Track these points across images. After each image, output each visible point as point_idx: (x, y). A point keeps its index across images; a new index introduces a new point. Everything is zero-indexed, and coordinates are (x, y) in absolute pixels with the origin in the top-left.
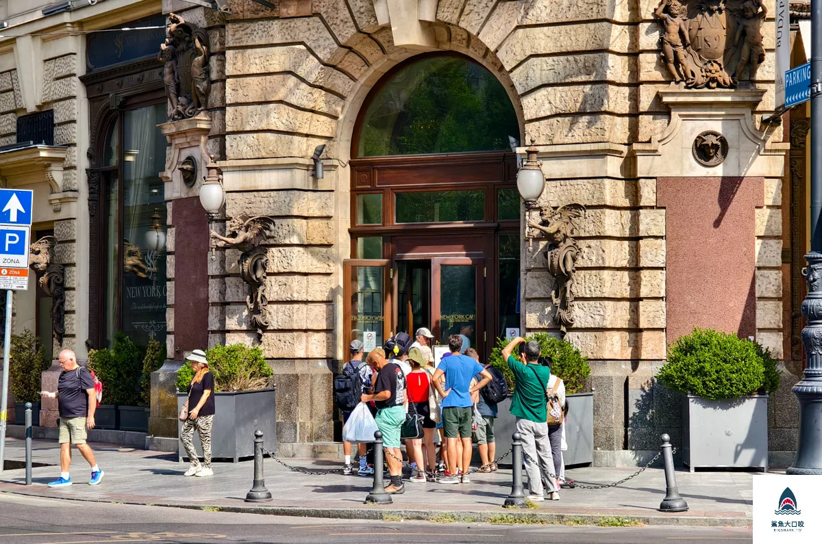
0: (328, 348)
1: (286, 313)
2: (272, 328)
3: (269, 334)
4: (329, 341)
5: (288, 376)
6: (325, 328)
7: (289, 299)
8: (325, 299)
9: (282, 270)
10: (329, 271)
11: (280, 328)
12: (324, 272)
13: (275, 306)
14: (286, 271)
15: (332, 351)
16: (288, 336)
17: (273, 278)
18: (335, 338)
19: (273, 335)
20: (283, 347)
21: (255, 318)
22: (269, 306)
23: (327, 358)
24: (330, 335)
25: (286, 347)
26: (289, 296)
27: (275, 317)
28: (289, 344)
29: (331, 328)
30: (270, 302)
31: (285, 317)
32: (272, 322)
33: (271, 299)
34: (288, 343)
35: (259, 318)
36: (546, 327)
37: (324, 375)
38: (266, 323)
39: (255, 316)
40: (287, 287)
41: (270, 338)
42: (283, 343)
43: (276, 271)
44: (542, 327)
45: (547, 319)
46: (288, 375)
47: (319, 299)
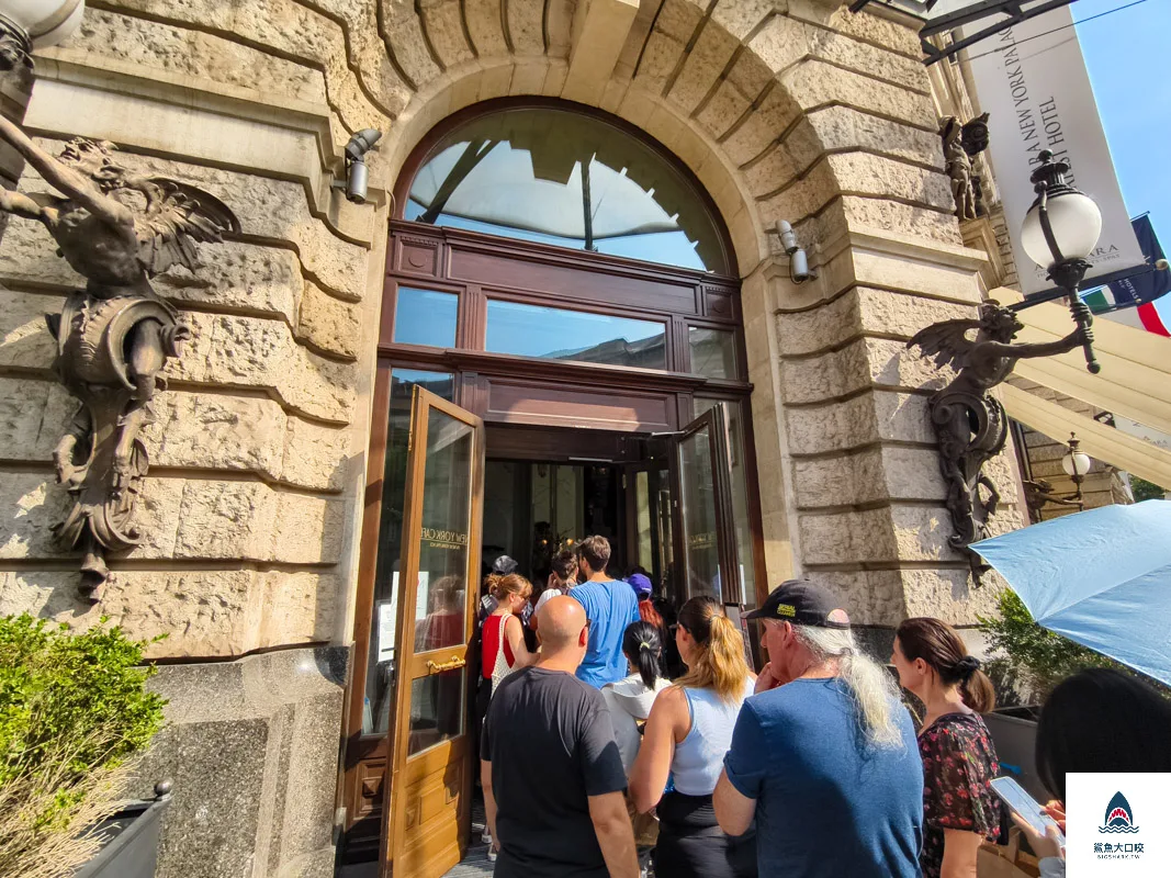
0: (319, 615)
1: (223, 507)
2: (151, 554)
3: (136, 576)
4: (324, 595)
5: (218, 730)
6: (317, 560)
7: (241, 466)
8: (324, 484)
9: (226, 378)
10: (340, 417)
11: (188, 554)
12: (329, 417)
13: (177, 484)
14: (239, 380)
15: (329, 623)
16: (220, 582)
17: (183, 399)
18: (341, 587)
19: (156, 578)
20: (193, 618)
21: (85, 515)
22: (151, 481)
23: (315, 644)
24: (329, 580)
25: (206, 620)
26: (244, 454)
27: (172, 521)
28: (219, 609)
29: (333, 560)
30: (155, 471)
31: (215, 518)
32: (155, 533)
33: (164, 461)
34: (215, 604)
35: (103, 517)
36: (934, 558)
37: (318, 700)
38: (133, 535)
39: (88, 508)
40: (240, 427)
41: (137, 588)
42: (191, 609)
43: (199, 378)
44: (928, 559)
45: (937, 543)
46: (217, 725)
47: (310, 483)
